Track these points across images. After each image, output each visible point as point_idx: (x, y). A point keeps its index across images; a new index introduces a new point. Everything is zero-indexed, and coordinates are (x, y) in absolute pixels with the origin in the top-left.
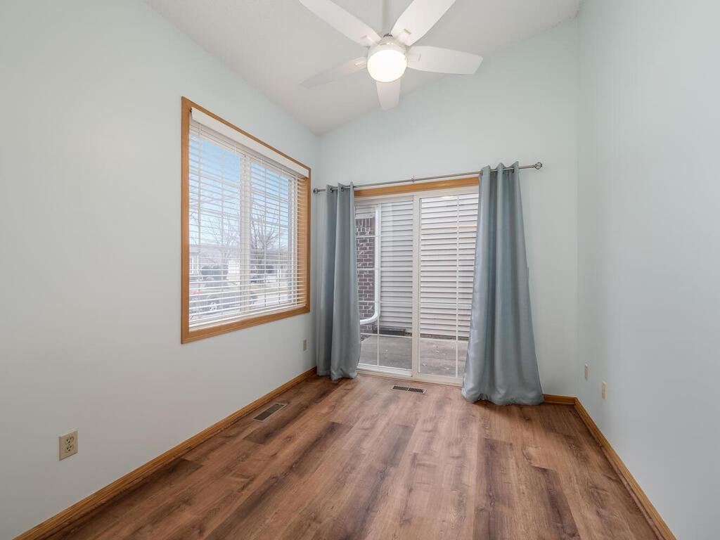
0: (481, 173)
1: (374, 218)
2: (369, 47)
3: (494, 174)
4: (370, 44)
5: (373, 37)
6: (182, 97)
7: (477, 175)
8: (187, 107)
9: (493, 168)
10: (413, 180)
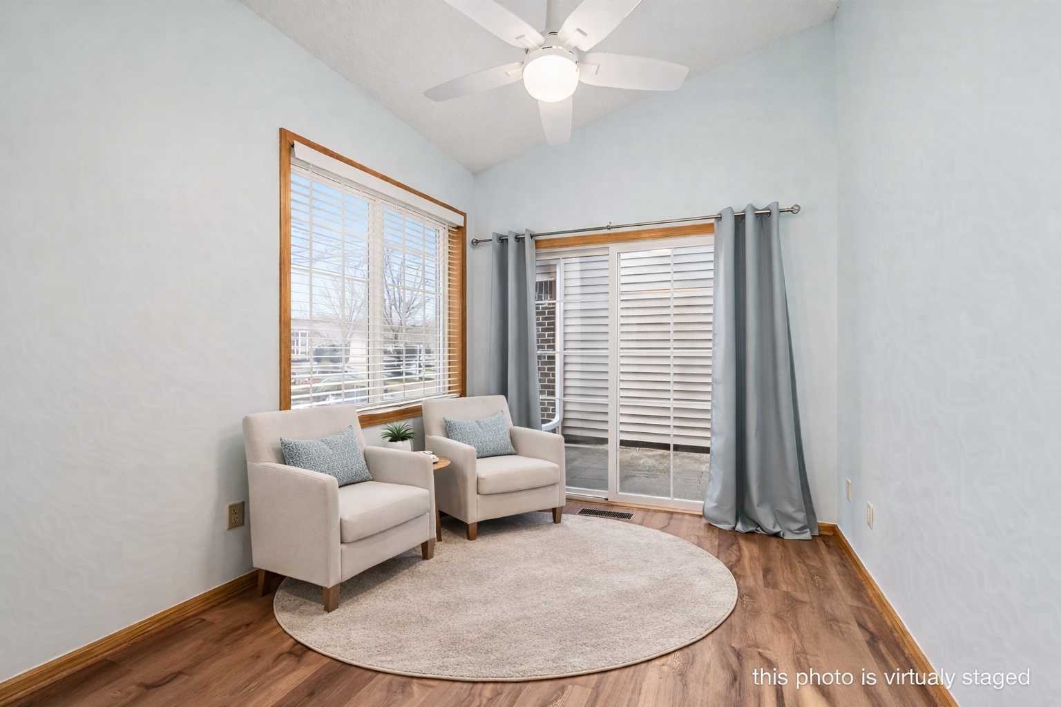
0: (719, 218)
1: (555, 281)
2: (527, 51)
3: (740, 220)
4: (529, 46)
5: (533, 37)
6: (281, 130)
7: (712, 221)
8: (287, 141)
9: (738, 209)
10: (609, 228)
